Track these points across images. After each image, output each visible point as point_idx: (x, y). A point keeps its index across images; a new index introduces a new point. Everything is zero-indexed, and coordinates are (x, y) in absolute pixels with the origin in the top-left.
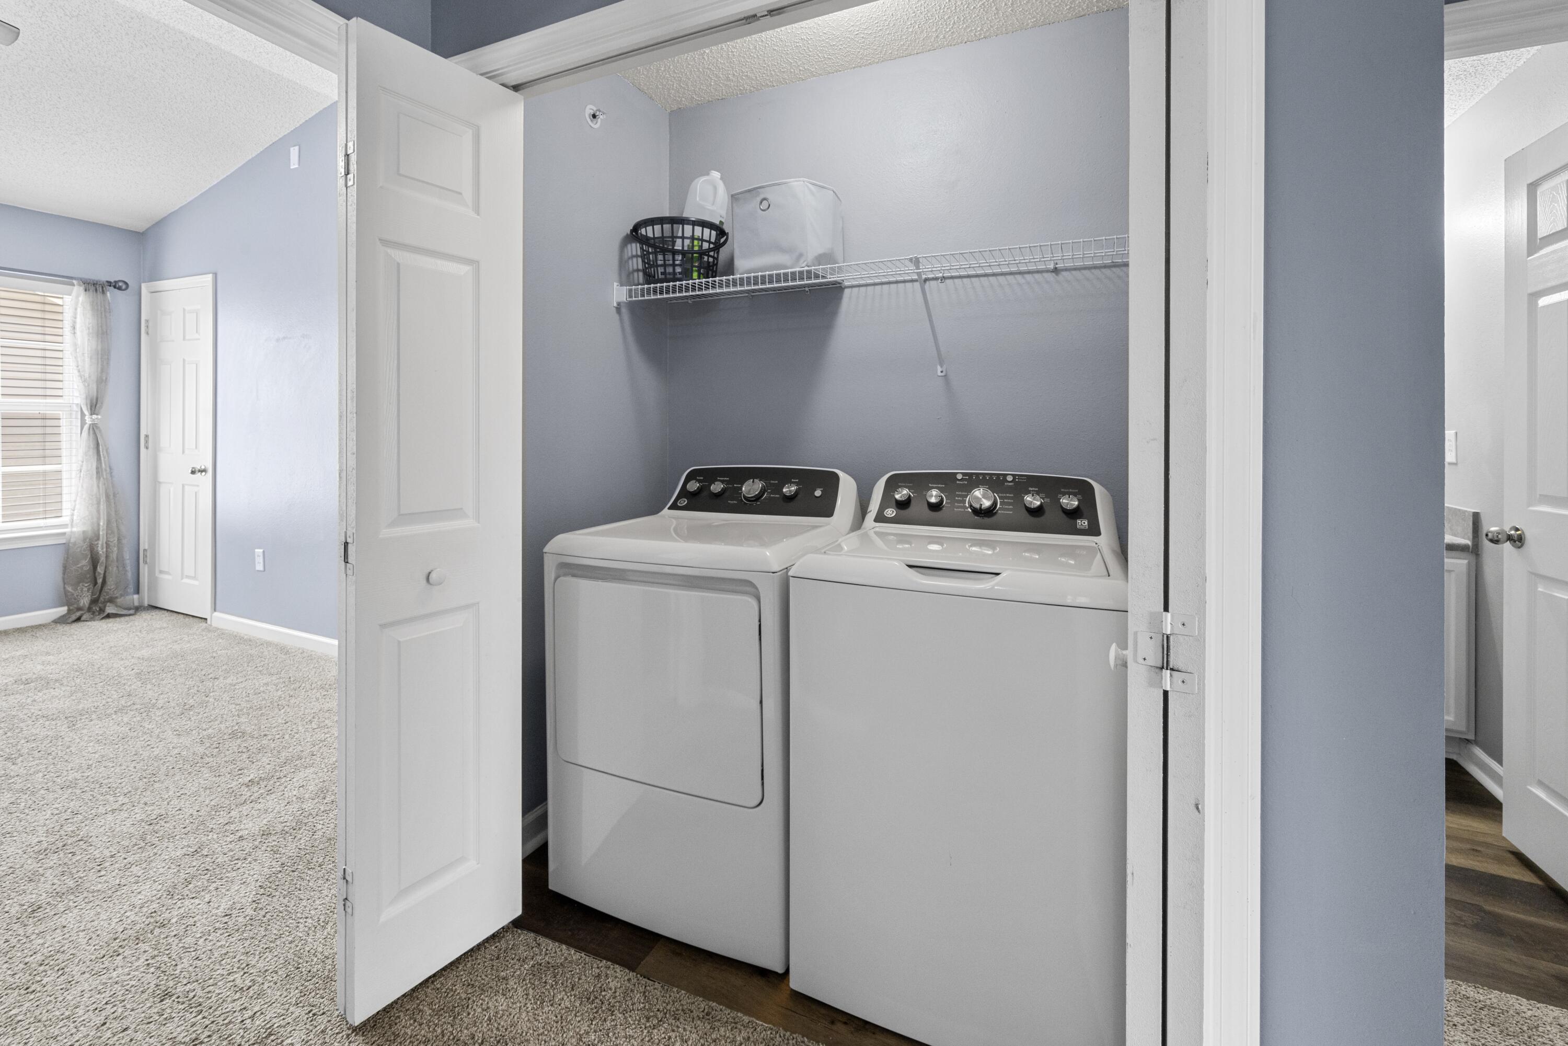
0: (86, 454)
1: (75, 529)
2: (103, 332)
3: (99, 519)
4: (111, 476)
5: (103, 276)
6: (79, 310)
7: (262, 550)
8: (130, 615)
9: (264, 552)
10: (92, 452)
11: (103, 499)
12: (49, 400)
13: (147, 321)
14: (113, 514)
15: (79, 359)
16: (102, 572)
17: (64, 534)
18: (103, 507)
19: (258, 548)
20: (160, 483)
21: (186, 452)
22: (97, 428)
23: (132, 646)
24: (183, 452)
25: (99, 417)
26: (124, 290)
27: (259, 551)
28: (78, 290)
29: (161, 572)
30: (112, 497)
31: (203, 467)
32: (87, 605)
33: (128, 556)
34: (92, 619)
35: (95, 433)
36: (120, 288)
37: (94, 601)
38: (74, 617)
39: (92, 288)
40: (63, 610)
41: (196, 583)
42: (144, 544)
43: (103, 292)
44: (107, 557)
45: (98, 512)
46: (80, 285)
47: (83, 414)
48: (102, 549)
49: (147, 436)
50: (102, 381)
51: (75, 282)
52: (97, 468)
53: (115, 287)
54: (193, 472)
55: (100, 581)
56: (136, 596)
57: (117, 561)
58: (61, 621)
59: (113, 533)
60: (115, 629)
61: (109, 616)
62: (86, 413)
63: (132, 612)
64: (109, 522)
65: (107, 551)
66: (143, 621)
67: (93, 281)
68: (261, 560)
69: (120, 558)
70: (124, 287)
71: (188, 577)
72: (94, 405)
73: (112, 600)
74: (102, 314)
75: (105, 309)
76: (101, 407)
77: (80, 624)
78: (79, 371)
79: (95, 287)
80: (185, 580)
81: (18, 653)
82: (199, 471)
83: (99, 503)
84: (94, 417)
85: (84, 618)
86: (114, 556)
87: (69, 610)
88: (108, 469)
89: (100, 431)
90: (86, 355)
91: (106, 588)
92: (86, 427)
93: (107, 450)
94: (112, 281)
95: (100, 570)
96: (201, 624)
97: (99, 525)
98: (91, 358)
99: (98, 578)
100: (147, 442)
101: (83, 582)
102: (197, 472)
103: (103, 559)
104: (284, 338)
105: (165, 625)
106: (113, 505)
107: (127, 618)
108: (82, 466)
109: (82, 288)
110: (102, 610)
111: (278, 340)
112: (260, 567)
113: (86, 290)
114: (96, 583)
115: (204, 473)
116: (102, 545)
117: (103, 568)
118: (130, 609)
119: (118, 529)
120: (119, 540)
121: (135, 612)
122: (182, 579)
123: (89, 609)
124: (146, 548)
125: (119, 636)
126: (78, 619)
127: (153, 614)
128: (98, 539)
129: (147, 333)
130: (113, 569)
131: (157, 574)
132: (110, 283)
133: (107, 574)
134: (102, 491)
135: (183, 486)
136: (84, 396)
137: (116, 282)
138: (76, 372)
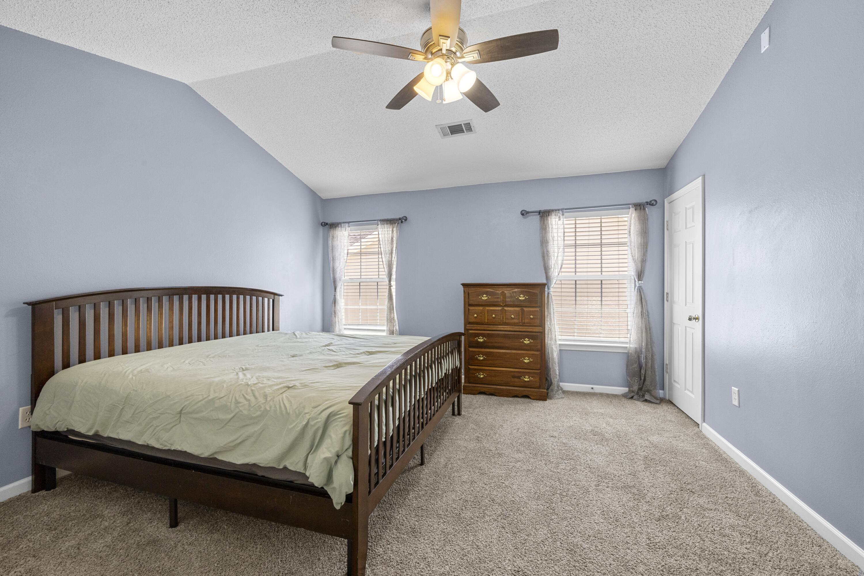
0: (636, 303)
1: (631, 346)
2: (644, 233)
3: (642, 342)
4: (648, 317)
5: (643, 199)
6: (632, 221)
7: (737, 389)
8: (656, 404)
9: (739, 391)
10: (639, 303)
11: (644, 330)
12: (621, 273)
13: (667, 221)
14: (649, 340)
15: (633, 250)
16: (644, 373)
17: (626, 347)
18: (644, 335)
19: (734, 387)
20: (674, 323)
21: (688, 305)
22: (642, 288)
23: (650, 429)
24: (686, 305)
25: (642, 282)
26: (655, 205)
27: (735, 389)
28: (632, 210)
29: (674, 381)
30: (648, 330)
31: (697, 316)
32: (636, 390)
33: (657, 366)
34: (638, 400)
35: (640, 292)
36: (652, 205)
37: (640, 389)
38: (630, 396)
39: (639, 208)
40: (626, 390)
41: (693, 396)
42: (666, 361)
43: (644, 209)
44: (646, 365)
45: (642, 337)
46: (632, 207)
47: (635, 281)
48: (644, 360)
49: (667, 294)
50: (643, 261)
51: (631, 206)
52: (641, 312)
53: (650, 204)
54: (690, 319)
55: (643, 378)
56: (661, 392)
57: (651, 368)
58: (625, 396)
59: (649, 351)
60: (647, 411)
61: (646, 401)
62: (636, 280)
63: (658, 402)
64: (647, 344)
65: (646, 361)
66: (663, 410)
67: (639, 203)
68: (737, 398)
69: (653, 367)
70: (655, 203)
71: (688, 390)
72: (640, 275)
73: (648, 391)
74: (644, 221)
75: (645, 218)
76: (643, 276)
77: (633, 401)
78: (632, 256)
79: (639, 207)
80: (687, 392)
81: (601, 411)
82: (694, 319)
83: (642, 333)
84: (640, 282)
85: (635, 397)
86: (649, 365)
87: (629, 390)
88: (647, 313)
89: (643, 290)
90: (636, 247)
91: (646, 383)
92: (637, 287)
93: (646, 302)
94: (649, 201)
95: (643, 372)
96: (695, 428)
97: (642, 346)
98: (638, 248)
99: (642, 376)
100: (667, 297)
101: (635, 376)
102: (692, 319)
103: (644, 365)
104: (756, 208)
105: (673, 420)
106: (649, 335)
107: (655, 405)
108: (634, 310)
109: (633, 209)
110: (643, 396)
111: (750, 212)
112: (736, 402)
113: (636, 210)
114: (641, 379)
115: (697, 321)
116: (644, 358)
117: (644, 371)
118: (657, 399)
119: (652, 350)
120: (652, 356)
121: (660, 402)
122: (685, 390)
123: (638, 393)
124: (667, 363)
125: (647, 418)
126: (632, 398)
127: (669, 407)
128: (642, 354)
129: (668, 230)
130: (649, 373)
131: (672, 381)
132: (647, 203)
133: (646, 375)
134: (644, 326)
135: (686, 327)
136: (635, 271)
137: (650, 201)
138: (631, 257)
